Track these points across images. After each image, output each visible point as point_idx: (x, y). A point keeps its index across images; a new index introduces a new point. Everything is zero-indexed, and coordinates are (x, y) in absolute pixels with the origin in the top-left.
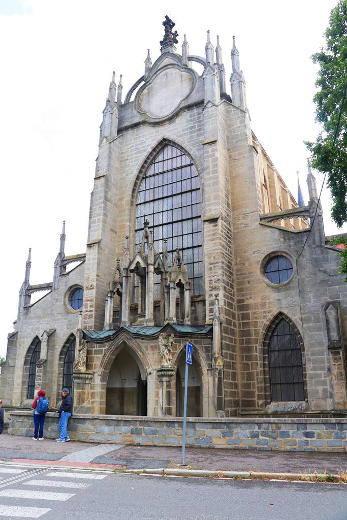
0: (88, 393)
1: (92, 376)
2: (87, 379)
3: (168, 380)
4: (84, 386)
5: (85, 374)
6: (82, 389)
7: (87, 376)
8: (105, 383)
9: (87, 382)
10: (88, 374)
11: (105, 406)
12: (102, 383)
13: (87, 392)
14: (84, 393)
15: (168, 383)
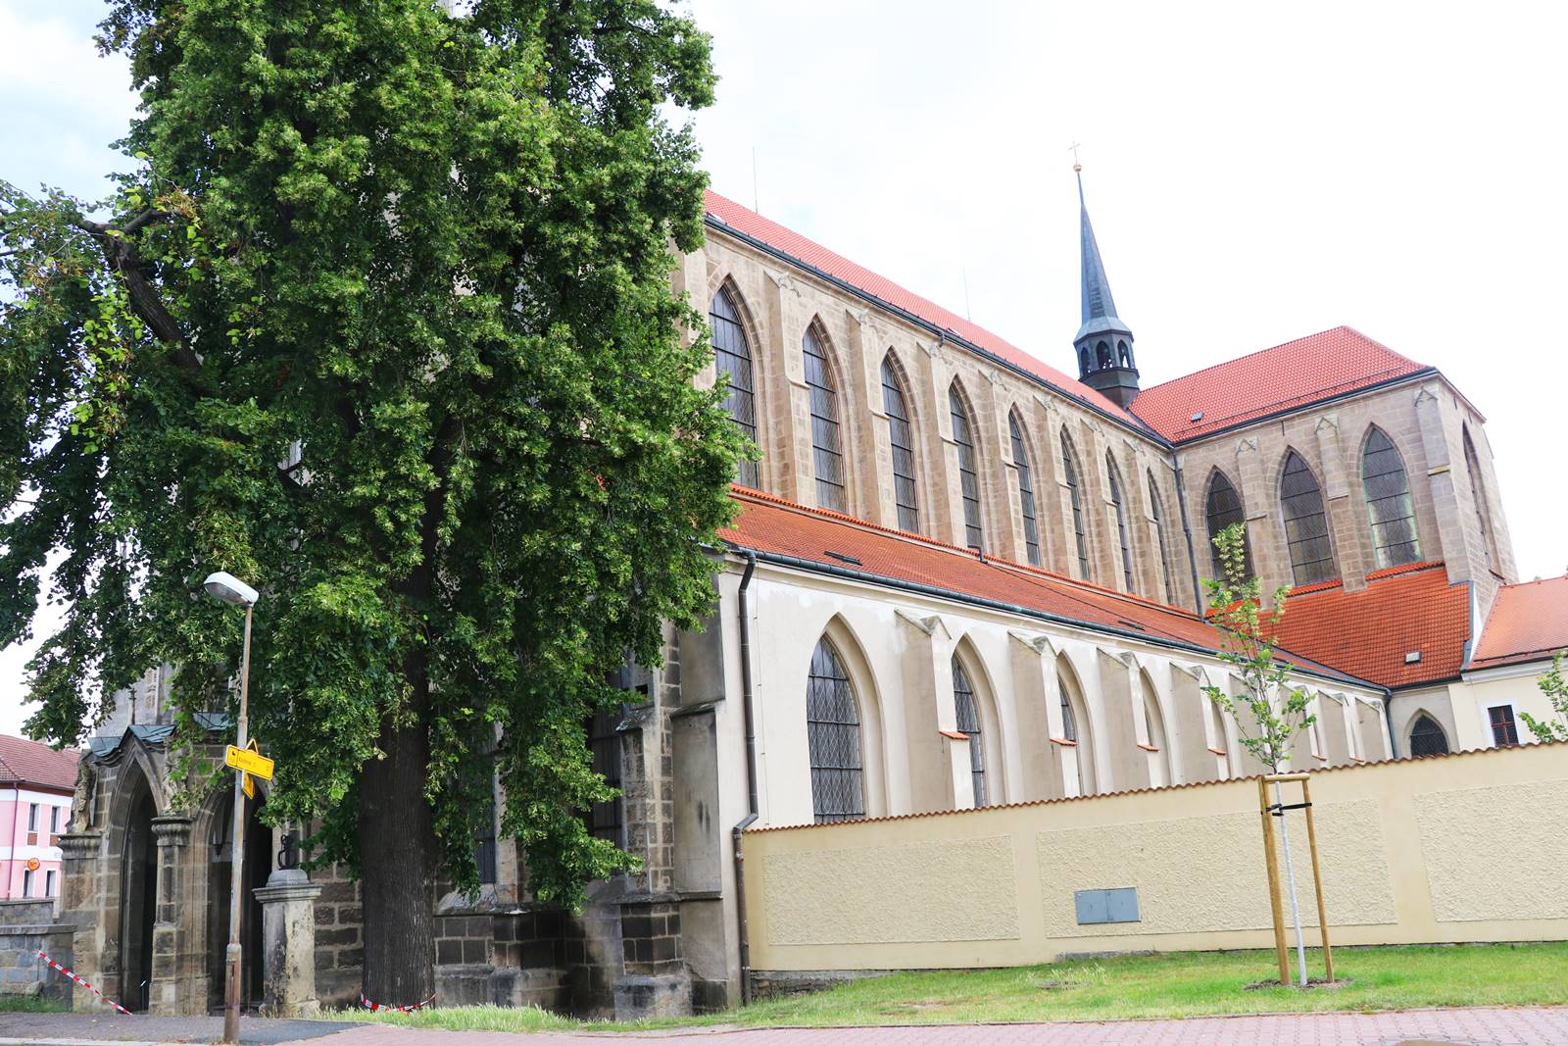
0: (92, 881)
1: (98, 841)
2: (88, 848)
3: (167, 843)
4: (83, 865)
5: (83, 837)
6: (78, 872)
7: (86, 841)
8: (119, 855)
9: (89, 855)
10: (90, 837)
11: (117, 907)
12: (113, 856)
13: (88, 879)
14: (81, 881)
15: (167, 850)
